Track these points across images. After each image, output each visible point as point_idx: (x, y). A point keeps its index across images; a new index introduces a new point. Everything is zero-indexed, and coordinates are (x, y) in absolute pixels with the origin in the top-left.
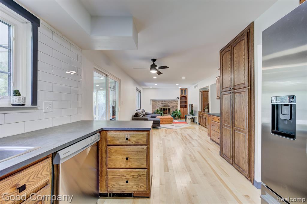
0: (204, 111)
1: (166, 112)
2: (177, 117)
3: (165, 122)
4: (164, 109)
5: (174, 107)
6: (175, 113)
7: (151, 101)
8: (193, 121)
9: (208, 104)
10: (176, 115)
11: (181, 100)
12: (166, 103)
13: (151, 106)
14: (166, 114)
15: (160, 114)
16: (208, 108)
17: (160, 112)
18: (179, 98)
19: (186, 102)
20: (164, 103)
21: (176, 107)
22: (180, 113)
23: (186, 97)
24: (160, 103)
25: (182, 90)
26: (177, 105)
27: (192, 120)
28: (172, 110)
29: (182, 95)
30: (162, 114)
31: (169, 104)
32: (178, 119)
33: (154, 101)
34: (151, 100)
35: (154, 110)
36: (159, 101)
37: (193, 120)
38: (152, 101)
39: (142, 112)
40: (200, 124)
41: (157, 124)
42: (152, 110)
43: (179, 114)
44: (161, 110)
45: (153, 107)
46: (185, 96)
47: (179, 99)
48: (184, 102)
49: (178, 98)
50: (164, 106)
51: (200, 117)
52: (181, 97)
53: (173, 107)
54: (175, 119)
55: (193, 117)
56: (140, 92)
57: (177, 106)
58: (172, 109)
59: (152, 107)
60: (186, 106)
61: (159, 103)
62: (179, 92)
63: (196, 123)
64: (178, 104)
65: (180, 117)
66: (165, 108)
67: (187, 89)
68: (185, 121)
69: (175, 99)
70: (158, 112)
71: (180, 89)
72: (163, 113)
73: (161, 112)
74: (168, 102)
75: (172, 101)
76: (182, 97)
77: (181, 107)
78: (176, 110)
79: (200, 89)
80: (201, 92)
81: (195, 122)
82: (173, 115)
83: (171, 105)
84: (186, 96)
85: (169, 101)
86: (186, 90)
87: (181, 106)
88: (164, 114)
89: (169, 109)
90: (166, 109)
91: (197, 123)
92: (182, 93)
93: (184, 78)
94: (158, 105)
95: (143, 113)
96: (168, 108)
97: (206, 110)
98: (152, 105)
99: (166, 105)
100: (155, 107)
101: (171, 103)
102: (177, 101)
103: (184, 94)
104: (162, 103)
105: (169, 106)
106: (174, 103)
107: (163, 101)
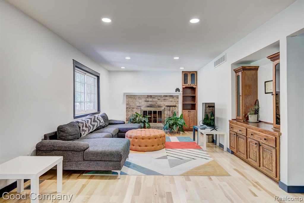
0: (246, 119)
1: (154, 117)
2: (175, 129)
3: (146, 146)
4: (150, 113)
5: (171, 108)
6: (172, 122)
7: (124, 95)
8: (212, 140)
9: (256, 102)
10: (173, 125)
11: (183, 94)
12: (154, 100)
13: (125, 106)
14: (155, 121)
15: (141, 122)
16: (257, 112)
17: (141, 117)
18: (181, 90)
19: (194, 98)
20: (150, 100)
21: (173, 108)
22: (183, 121)
23: (193, 89)
24: (143, 100)
25: (185, 75)
26: (177, 105)
27: (209, 138)
28: (167, 114)
29: (187, 85)
30: (145, 121)
31: (159, 103)
32: (178, 132)
33: (130, 97)
34: (124, 93)
35: (130, 113)
36: (140, 97)
37: (213, 137)
38: (127, 96)
39: (94, 121)
40: (233, 153)
41: (112, 163)
42: (127, 115)
43: (181, 122)
44: (144, 114)
45: (129, 108)
46: (192, 85)
47: (181, 92)
48: (190, 99)
49: (178, 90)
50: (151, 106)
51: (235, 136)
52: (183, 88)
53: (169, 108)
54: (172, 133)
55: (214, 132)
56: (98, 77)
58: (166, 112)
59: (127, 108)
60: (193, 107)
61: (140, 101)
62: (180, 77)
63: (221, 146)
64: (178, 102)
65: (182, 129)
66: (152, 109)
67: (196, 72)
68: (194, 140)
69: (172, 92)
70: (137, 119)
71: (183, 72)
72: (147, 121)
73: (143, 119)
74: (159, 98)
75: (166, 96)
76: (186, 88)
77: (184, 109)
78: (174, 114)
79: (232, 64)
80: (236, 71)
81: (218, 144)
82: (168, 125)
83: (164, 104)
84: (194, 87)
85: (159, 97)
86: (194, 75)
87: (184, 107)
88: (150, 121)
89: (161, 111)
90: (155, 112)
91: (225, 149)
92: (185, 81)
93: (195, 21)
94: (138, 105)
95: (96, 124)
96: (157, 110)
97: (252, 118)
98: (127, 104)
99: (154, 105)
100: (133, 108)
101: (165, 100)
102: (175, 96)
103: (189, 83)
104: (145, 101)
105: (161, 107)
106: (171, 99)
107: (148, 96)
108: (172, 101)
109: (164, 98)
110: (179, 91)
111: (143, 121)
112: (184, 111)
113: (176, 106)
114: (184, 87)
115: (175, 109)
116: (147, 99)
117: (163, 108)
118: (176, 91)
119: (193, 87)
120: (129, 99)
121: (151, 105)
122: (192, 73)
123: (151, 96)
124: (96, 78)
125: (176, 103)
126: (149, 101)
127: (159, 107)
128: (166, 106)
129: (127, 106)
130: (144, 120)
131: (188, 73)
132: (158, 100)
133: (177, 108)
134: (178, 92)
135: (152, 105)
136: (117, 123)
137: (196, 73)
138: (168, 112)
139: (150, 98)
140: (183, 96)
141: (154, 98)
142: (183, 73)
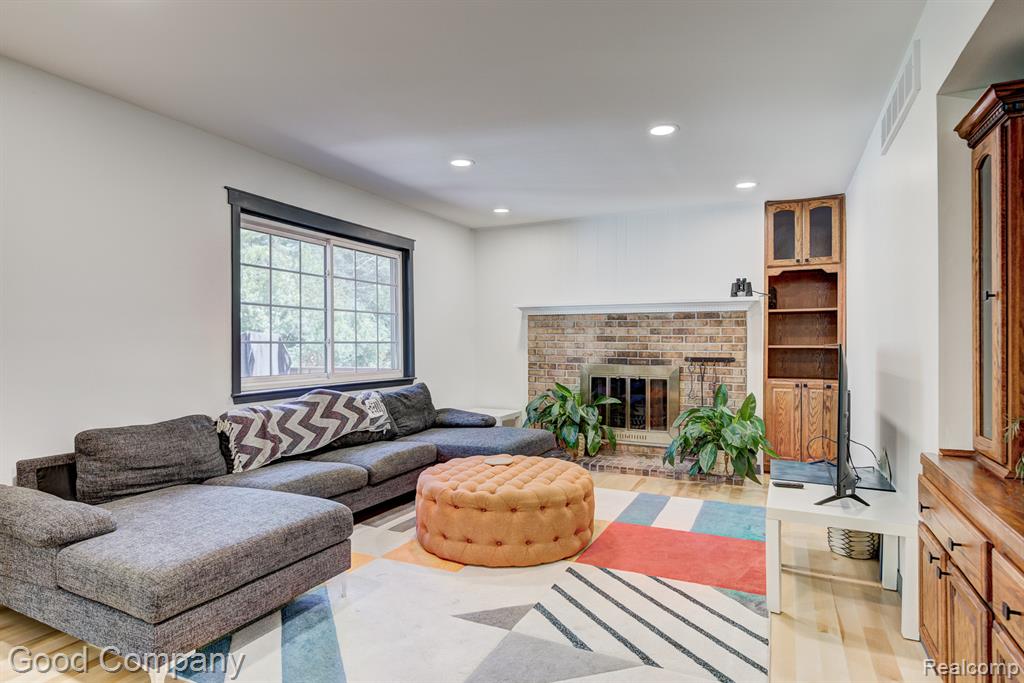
1: (634, 406)
4: (618, 385)
5: (710, 368)
7: (521, 317)
8: (872, 547)
11: (772, 304)
12: (634, 332)
13: (522, 361)
14: (640, 422)
18: (760, 286)
19: (832, 322)
20: (620, 332)
21: (721, 367)
23: (826, 281)
24: (592, 333)
25: (782, 217)
26: (738, 356)
28: (688, 393)
29: (790, 265)
31: (657, 346)
32: (732, 479)
33: (543, 322)
34: (525, 310)
35: (542, 386)
36: (579, 322)
38: (531, 318)
39: (328, 414)
42: (532, 392)
43: (739, 433)
44: (592, 390)
45: (538, 365)
46: (818, 264)
47: (760, 297)
49: (742, 287)
50: (622, 359)
52: (773, 280)
53: (697, 365)
54: (703, 479)
56: (406, 254)
57: (729, 361)
58: (685, 386)
59: (531, 365)
60: (831, 364)
61: (580, 338)
62: (757, 231)
64: (743, 340)
66: (628, 372)
67: (840, 198)
69: (718, 295)
71: (768, 204)
72: (595, 418)
73: (580, 412)
74: (656, 324)
75: (689, 316)
76: (787, 274)
77: (772, 372)
78: (719, 395)
80: (974, 134)
83: (677, 350)
84: (828, 269)
85: (656, 321)
86: (826, 214)
87: (779, 364)
88: (610, 421)
89: (664, 382)
90: (638, 385)
92: (782, 244)
94: (571, 352)
95: (334, 424)
96: (648, 374)
98: (533, 352)
99: (635, 354)
100: (554, 367)
101: (680, 331)
102: (730, 315)
103: (803, 255)
104: (600, 339)
105: (662, 363)
106: (709, 330)
107: (610, 317)
108: (712, 339)
109: (677, 325)
110: (749, 293)
111: (578, 420)
112: (774, 381)
113: (733, 360)
114: (776, 272)
115: (729, 377)
116: (608, 332)
117: (674, 367)
118: (734, 294)
119: (821, 270)
120: (540, 330)
121: (623, 354)
122: (815, 205)
123: (622, 317)
124: (398, 255)
125: (734, 348)
126: (612, 339)
127: (656, 363)
128: (687, 359)
129: (533, 359)
130: (582, 418)
131: (793, 207)
132: (652, 332)
133: (736, 370)
134: (742, 297)
135: (628, 354)
136: (459, 421)
137: (837, 201)
138: (697, 385)
139: (620, 325)
140: (770, 314)
141: (635, 325)
142: (772, 210)
